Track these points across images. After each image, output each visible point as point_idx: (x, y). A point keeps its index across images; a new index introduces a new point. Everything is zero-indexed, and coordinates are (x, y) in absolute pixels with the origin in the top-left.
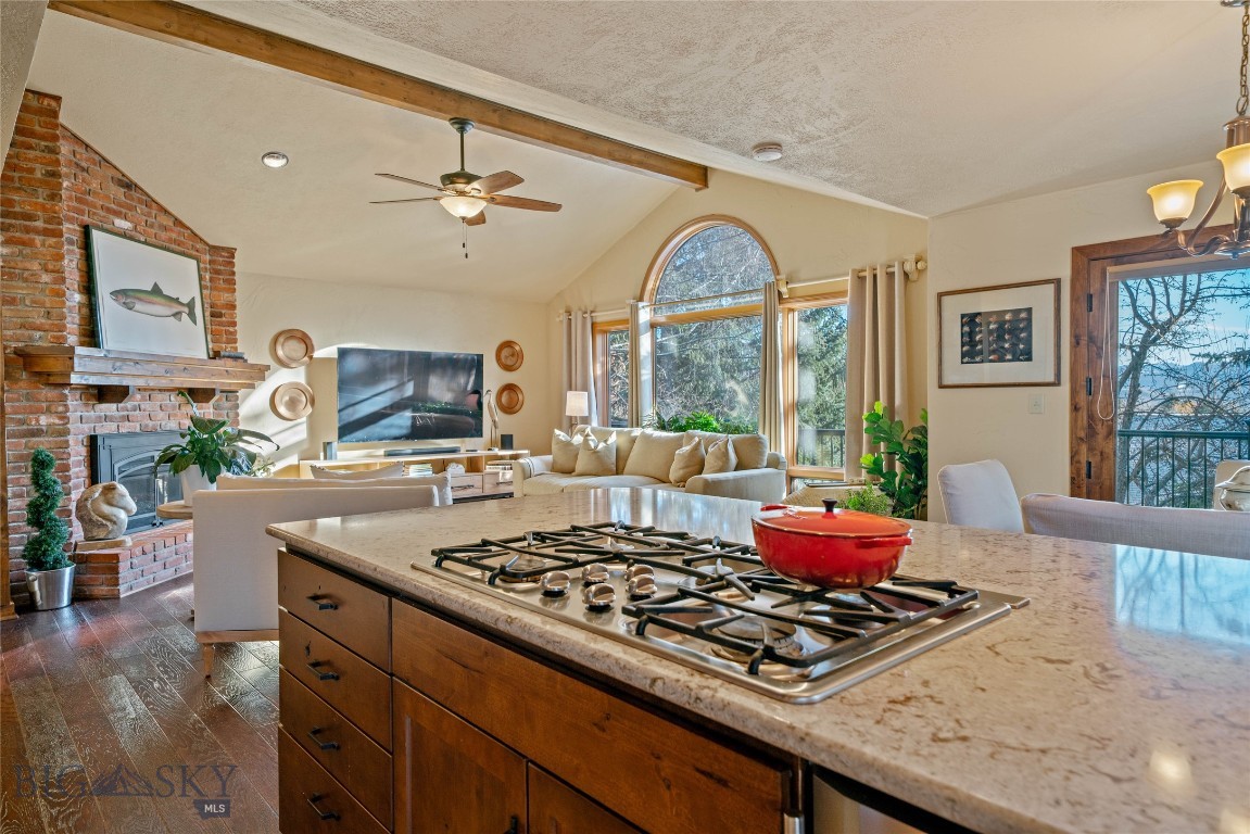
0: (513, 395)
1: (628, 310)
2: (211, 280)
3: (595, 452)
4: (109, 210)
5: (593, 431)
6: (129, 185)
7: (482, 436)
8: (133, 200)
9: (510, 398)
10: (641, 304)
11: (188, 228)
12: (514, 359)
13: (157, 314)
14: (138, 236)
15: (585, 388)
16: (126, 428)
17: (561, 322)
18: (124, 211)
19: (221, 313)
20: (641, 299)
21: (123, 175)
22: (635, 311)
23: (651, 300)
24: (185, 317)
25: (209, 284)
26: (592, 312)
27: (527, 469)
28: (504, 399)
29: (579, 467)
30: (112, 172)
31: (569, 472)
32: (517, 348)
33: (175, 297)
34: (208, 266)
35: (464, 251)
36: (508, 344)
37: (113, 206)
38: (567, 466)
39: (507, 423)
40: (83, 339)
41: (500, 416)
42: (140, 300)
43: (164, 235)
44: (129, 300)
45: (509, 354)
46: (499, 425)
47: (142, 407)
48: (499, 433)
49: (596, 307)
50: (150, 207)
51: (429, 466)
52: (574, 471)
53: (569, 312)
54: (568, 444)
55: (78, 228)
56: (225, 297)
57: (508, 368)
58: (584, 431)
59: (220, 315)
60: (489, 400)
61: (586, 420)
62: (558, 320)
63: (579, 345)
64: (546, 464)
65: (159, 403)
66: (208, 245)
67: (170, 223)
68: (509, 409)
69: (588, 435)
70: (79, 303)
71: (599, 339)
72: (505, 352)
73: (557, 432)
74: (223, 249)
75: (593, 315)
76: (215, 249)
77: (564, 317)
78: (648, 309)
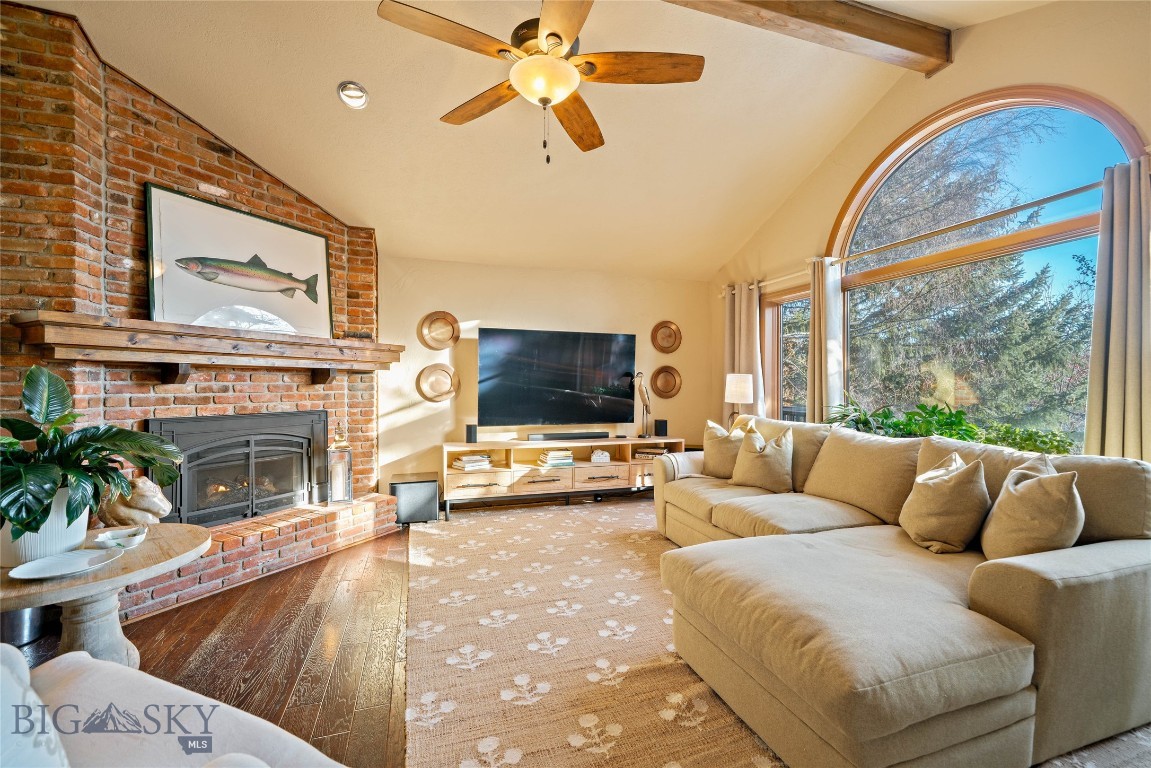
0: (670, 378)
1: (809, 271)
2: (349, 260)
3: (761, 455)
4: (188, 172)
5: (758, 423)
6: (226, 150)
7: (632, 421)
8: (231, 166)
9: (666, 382)
10: (828, 260)
11: (316, 206)
12: (672, 340)
13: (258, 288)
14: (238, 205)
15: (750, 370)
16: (208, 410)
17: (724, 298)
18: (217, 177)
19: (358, 294)
20: (828, 253)
21: (216, 138)
22: (819, 270)
23: (841, 254)
24: (300, 295)
25: (346, 265)
26: (759, 282)
27: (670, 469)
28: (659, 383)
29: (737, 476)
30: (196, 134)
31: (723, 477)
32: (673, 327)
33: (286, 272)
34: (346, 247)
35: (544, 153)
36: (664, 325)
37: (199, 169)
38: (722, 471)
39: (660, 409)
40: (135, 310)
41: (654, 400)
42: (226, 270)
43: (280, 208)
44: (207, 270)
45: (666, 336)
46: (651, 409)
47: (238, 388)
48: (651, 419)
49: (765, 277)
50: (260, 177)
51: (569, 453)
52: (730, 477)
53: (732, 287)
54: (727, 440)
55: (135, 186)
56: (363, 278)
57: (664, 350)
58: (746, 425)
59: (357, 296)
60: (642, 383)
61: (751, 409)
62: (720, 296)
63: (744, 321)
64: (694, 462)
65: (266, 384)
66: (346, 226)
67: (292, 198)
68: (665, 393)
69: (751, 431)
70: (132, 269)
71: (769, 313)
72: (661, 333)
73: (711, 424)
74: (362, 229)
75: (761, 285)
76: (354, 230)
77: (726, 293)
78: (837, 267)
